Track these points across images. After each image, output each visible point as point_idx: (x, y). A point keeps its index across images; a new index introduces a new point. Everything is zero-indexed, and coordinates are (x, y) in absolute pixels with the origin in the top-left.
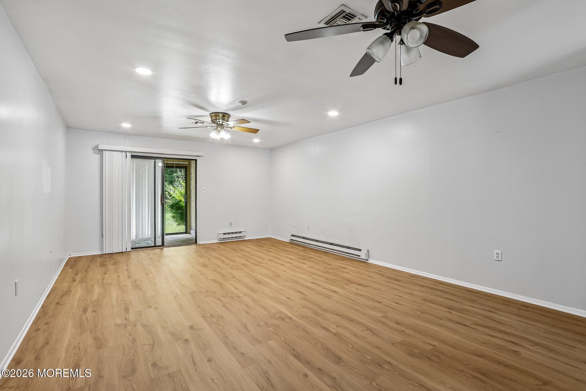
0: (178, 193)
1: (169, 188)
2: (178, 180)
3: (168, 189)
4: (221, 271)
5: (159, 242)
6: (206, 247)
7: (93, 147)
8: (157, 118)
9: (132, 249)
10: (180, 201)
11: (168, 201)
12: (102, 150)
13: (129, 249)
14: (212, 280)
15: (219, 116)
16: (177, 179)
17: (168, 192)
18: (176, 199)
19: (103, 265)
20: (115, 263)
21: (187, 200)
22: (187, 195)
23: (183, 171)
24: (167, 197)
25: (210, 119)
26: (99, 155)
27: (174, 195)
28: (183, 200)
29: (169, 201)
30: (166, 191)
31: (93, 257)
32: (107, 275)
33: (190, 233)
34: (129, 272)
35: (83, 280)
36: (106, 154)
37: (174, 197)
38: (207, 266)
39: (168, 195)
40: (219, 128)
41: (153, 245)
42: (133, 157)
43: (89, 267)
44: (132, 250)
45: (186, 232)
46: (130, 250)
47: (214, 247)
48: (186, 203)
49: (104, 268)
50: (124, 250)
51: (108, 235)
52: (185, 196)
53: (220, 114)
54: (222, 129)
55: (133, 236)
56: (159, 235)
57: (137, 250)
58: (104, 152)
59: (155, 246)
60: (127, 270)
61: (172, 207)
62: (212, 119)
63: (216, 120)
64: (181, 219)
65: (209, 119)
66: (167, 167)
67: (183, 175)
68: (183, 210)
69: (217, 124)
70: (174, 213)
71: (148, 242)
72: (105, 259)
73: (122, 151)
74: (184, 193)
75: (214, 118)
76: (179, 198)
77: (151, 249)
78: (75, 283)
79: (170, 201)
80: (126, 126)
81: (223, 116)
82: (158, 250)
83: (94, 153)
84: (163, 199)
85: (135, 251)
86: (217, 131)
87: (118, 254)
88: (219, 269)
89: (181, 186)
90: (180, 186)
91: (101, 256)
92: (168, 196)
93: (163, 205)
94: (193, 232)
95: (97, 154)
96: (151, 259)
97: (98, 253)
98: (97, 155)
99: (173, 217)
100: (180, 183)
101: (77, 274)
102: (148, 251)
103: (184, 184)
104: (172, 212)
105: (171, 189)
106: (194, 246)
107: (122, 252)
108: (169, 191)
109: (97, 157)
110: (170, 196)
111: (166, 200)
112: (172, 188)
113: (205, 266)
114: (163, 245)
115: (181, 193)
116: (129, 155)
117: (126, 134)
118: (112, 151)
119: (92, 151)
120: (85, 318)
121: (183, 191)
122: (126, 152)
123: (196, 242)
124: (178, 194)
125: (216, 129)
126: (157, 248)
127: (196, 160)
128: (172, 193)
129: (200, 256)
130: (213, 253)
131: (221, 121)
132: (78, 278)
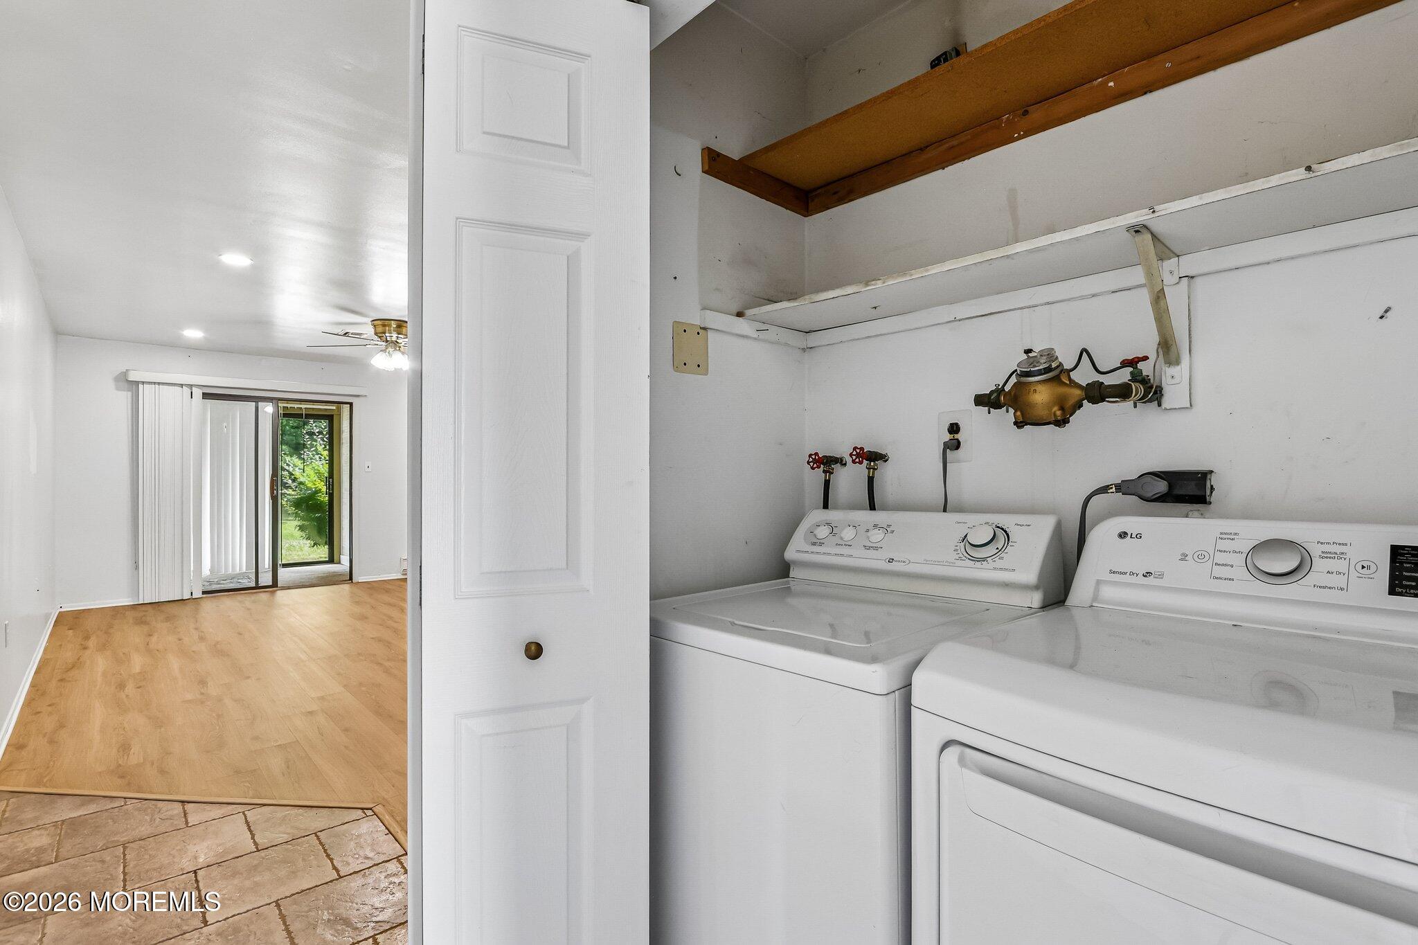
0: (312, 473)
1: (292, 463)
2: (312, 446)
3: (288, 465)
4: (395, 625)
5: (266, 579)
6: (371, 587)
7: (114, 376)
8: (263, 323)
9: (204, 593)
10: (318, 491)
11: (288, 492)
12: (137, 383)
13: (197, 594)
14: (373, 638)
15: (390, 326)
16: (309, 443)
17: (287, 471)
18: (308, 489)
19: (141, 622)
20: (168, 619)
21: (333, 490)
22: (331, 479)
23: (324, 424)
24: (287, 483)
25: (373, 330)
26: (130, 393)
27: (302, 479)
28: (324, 489)
29: (290, 491)
30: (283, 469)
31: (117, 611)
32: (154, 639)
33: (339, 563)
34: (202, 632)
35: (103, 647)
36: (146, 392)
37: (301, 483)
38: (366, 618)
39: (288, 478)
40: (390, 349)
41: (253, 584)
42: (206, 396)
43: (110, 626)
44: (204, 596)
45: (331, 560)
46: (200, 595)
47: (390, 587)
48: (331, 496)
49: (145, 628)
50: (187, 596)
51: (149, 564)
52: (329, 481)
53: (392, 322)
54: (396, 349)
55: (206, 571)
56: (267, 566)
57: (215, 597)
58: (141, 386)
59: (257, 587)
60: (196, 629)
61: (298, 504)
62: (375, 330)
63: (385, 333)
64: (320, 531)
65: (369, 331)
66: (285, 415)
67: (325, 433)
68: (323, 512)
69: (387, 341)
70: (303, 519)
71: (240, 581)
72: (144, 613)
73: (182, 385)
74: (326, 475)
75: (380, 329)
76: (315, 485)
77: (249, 593)
78: (88, 652)
79: (293, 493)
80: (193, 334)
81: (399, 326)
82: (263, 596)
83: (118, 389)
84: (275, 488)
85: (212, 597)
86: (387, 353)
87: (174, 604)
88: (390, 623)
89: (320, 458)
90: (317, 457)
91: (134, 607)
92: (290, 482)
93: (274, 499)
94: (345, 559)
95: (124, 391)
96: (249, 609)
97: (126, 601)
98: (125, 393)
99: (301, 528)
100: (316, 450)
101: (87, 638)
102: (240, 597)
103: (326, 453)
104: (297, 515)
105: (295, 466)
106: (346, 587)
107: (183, 600)
108: (291, 469)
109: (124, 397)
110: (294, 480)
111: (285, 491)
112: (299, 462)
113: (363, 618)
114: (275, 584)
115: (319, 474)
116: (198, 393)
117: (192, 349)
118: (159, 384)
119: (111, 384)
120: (124, 697)
121: (324, 469)
122: (191, 386)
123: (351, 578)
124: (314, 477)
125: (384, 351)
126: (261, 592)
127: (351, 404)
128: (297, 473)
129: (357, 603)
130: (386, 598)
131: (395, 335)
132: (92, 643)
